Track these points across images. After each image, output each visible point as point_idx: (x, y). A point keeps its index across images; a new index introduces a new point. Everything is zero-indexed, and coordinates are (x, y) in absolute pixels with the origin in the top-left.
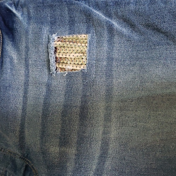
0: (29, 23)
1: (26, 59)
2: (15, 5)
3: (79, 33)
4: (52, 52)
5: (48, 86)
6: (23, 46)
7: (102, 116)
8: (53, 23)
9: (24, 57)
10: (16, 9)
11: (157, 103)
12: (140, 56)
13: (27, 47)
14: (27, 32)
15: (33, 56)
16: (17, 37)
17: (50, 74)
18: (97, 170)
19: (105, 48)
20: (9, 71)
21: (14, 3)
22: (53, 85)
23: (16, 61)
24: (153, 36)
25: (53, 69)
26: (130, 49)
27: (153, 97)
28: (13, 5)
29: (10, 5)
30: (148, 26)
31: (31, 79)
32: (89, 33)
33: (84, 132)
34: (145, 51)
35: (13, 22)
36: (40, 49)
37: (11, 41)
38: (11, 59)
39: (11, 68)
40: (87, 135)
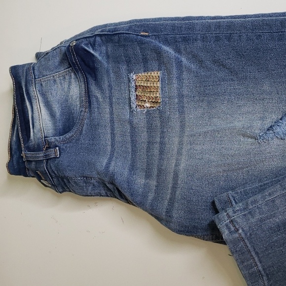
0: (108, 62)
1: (110, 97)
2: (91, 45)
3: (153, 70)
4: (133, 90)
5: (131, 122)
6: (106, 85)
7: (176, 150)
8: (128, 62)
9: (108, 95)
10: (93, 49)
11: (221, 137)
12: (207, 92)
13: (110, 86)
14: (108, 71)
15: (116, 94)
16: (99, 77)
17: (131, 112)
18: (170, 199)
19: (175, 85)
20: (96, 110)
21: (90, 43)
22: (134, 122)
23: (101, 100)
24: (218, 72)
25: (134, 106)
26: (198, 85)
27: (218, 131)
28: (89, 45)
29: (87, 45)
30: (215, 62)
31: (115, 116)
32: (161, 70)
33: (162, 166)
34: (211, 87)
35: (93, 62)
36: (122, 88)
37: (94, 80)
38: (97, 98)
39: (98, 107)
40: (163, 168)
